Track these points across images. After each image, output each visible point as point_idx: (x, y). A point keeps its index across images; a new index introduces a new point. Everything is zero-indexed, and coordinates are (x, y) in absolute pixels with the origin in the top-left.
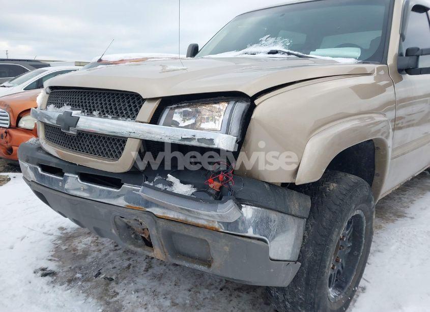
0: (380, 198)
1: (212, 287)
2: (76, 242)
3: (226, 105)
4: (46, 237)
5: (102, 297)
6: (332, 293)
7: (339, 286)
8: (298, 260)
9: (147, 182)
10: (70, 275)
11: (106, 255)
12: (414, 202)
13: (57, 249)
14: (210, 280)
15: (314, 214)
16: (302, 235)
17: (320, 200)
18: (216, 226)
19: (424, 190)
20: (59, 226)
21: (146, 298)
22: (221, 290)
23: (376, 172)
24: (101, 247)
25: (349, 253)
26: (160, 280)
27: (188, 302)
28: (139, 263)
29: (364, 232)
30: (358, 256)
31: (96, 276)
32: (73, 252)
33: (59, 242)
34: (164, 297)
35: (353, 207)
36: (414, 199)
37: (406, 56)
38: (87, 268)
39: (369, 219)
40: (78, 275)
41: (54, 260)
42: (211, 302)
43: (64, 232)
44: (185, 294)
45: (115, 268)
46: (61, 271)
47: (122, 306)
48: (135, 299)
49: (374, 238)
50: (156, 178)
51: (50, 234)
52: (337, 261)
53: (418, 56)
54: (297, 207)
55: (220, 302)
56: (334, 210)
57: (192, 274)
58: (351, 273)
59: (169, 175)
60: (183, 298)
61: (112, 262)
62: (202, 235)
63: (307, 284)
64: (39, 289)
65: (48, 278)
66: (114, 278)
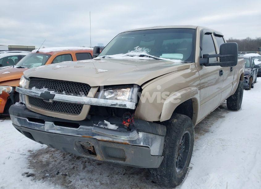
0: (196, 124)
1: (119, 174)
2: (40, 158)
3: (130, 89)
4: (22, 156)
5: (63, 184)
6: (178, 170)
7: (180, 167)
8: (162, 155)
9: (95, 125)
10: (42, 175)
11: (59, 163)
12: (213, 124)
13: (31, 162)
14: (117, 171)
15: (168, 134)
16: (163, 144)
17: (170, 127)
18: (127, 142)
19: (217, 118)
20: (28, 149)
21: (86, 182)
22: (124, 175)
23: (194, 112)
24: (56, 159)
25: (184, 151)
26: (92, 173)
27: (108, 182)
28: (79, 165)
29: (190, 141)
30: (188, 152)
31: (57, 174)
32: (40, 163)
33: (31, 158)
34: (96, 181)
35: (185, 130)
36: (213, 122)
37: (203, 58)
38: (51, 171)
39: (192, 134)
40: (47, 175)
41: (31, 168)
42: (120, 181)
43: (32, 152)
44: (106, 178)
45: (66, 169)
46: (37, 173)
47: (75, 187)
48: (81, 183)
49: (195, 143)
50: (99, 123)
51: (24, 155)
52: (179, 155)
53: (208, 58)
54: (161, 131)
55: (124, 180)
56: (176, 132)
57: (108, 169)
58: (185, 161)
59: (105, 121)
60: (105, 180)
61: (64, 166)
62: (121, 147)
63: (167, 166)
64: (27, 184)
65: (30, 178)
66: (67, 174)
